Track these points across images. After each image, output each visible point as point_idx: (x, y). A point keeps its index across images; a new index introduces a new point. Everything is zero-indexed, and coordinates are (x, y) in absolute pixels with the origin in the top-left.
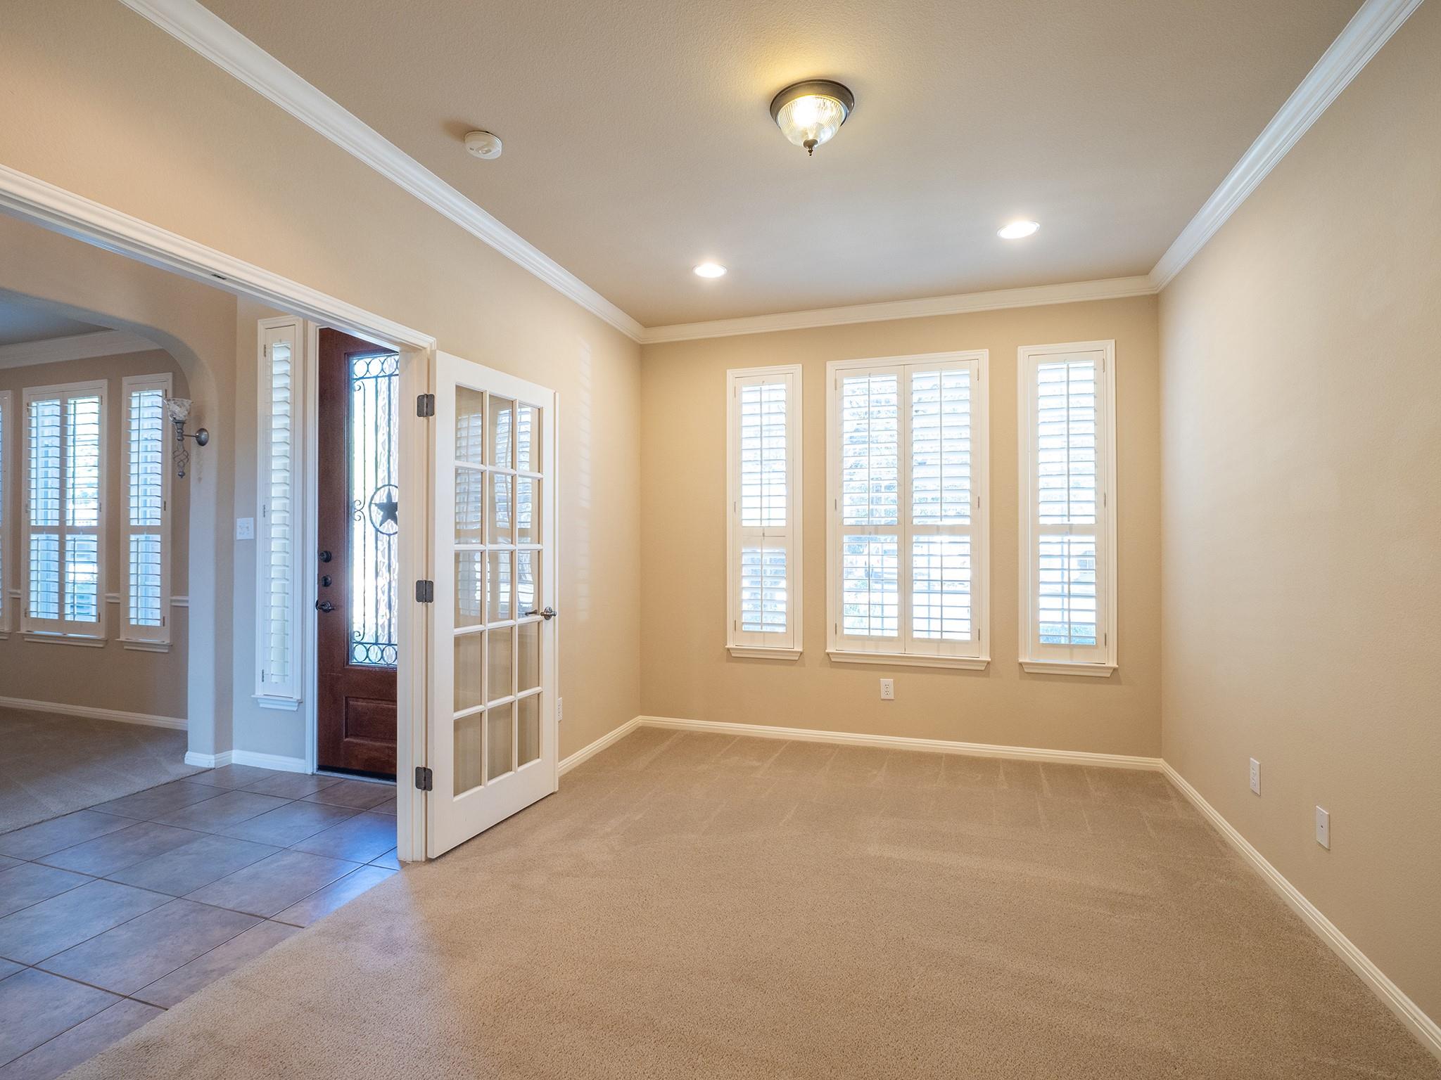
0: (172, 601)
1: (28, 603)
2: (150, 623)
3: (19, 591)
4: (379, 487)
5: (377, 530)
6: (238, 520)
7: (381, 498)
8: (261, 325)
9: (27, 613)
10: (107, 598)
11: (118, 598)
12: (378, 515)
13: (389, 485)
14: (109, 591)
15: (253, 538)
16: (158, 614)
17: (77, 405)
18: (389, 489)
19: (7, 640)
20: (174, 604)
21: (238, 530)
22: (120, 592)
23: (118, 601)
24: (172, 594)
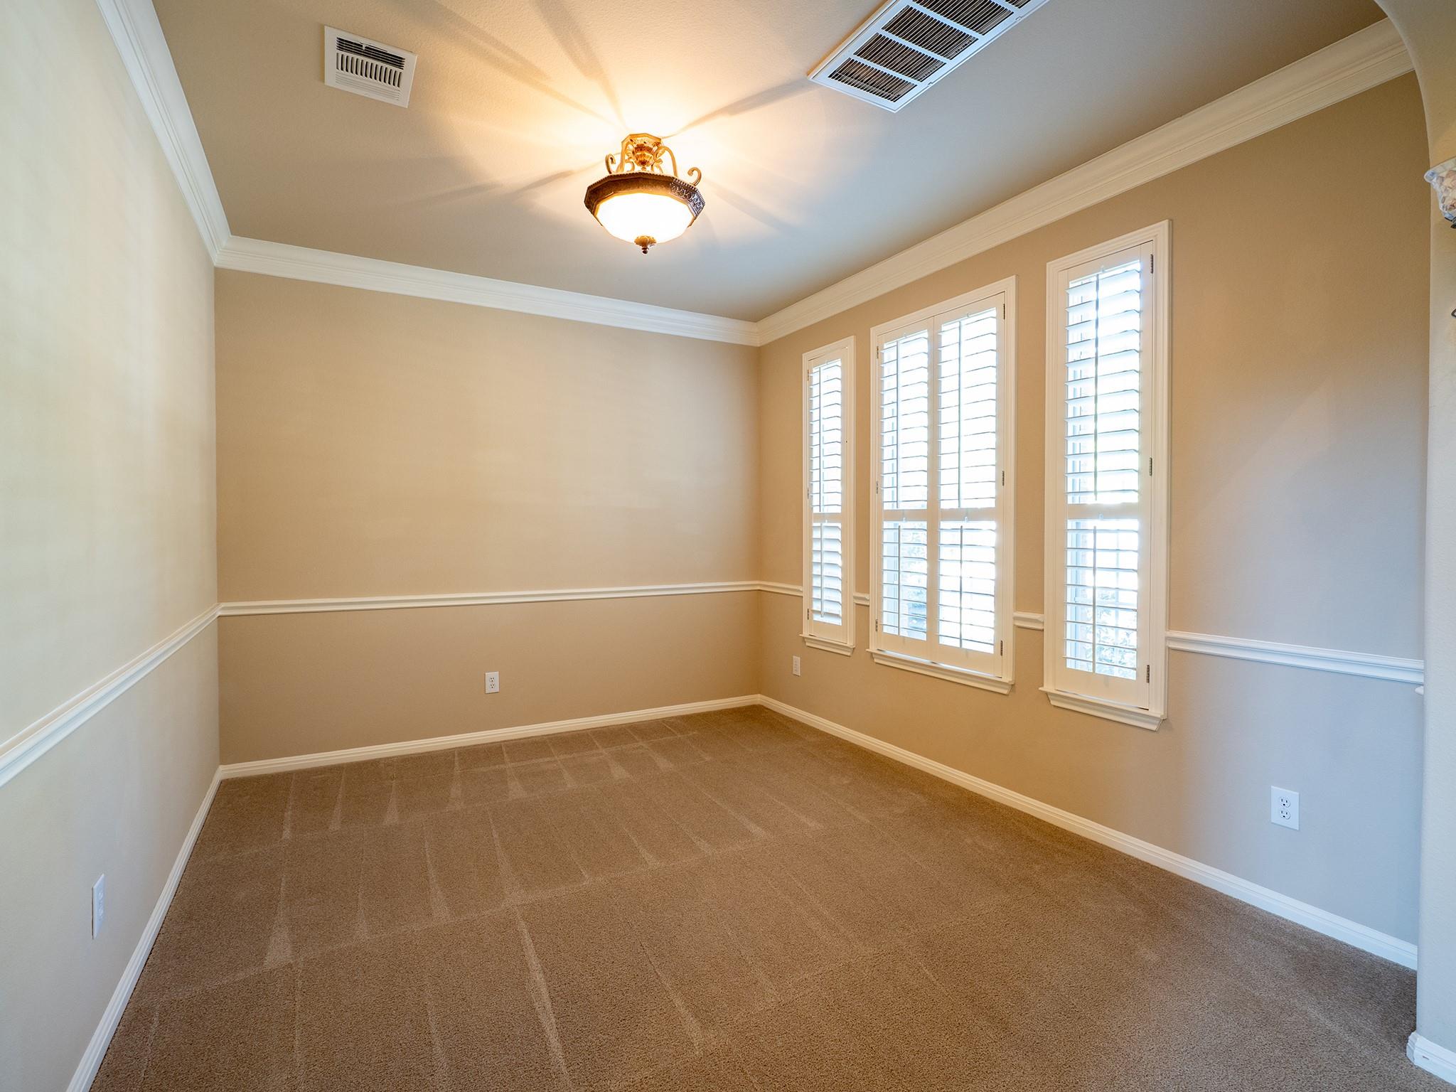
0: (1168, 639)
1: (880, 613)
2: (1117, 673)
3: (867, 596)
9: (878, 625)
10: (1016, 618)
11: (1043, 623)
14: (1017, 608)
17: (963, 329)
19: (850, 656)
20: (1173, 645)
22: (1042, 612)
23: (1040, 627)
24: (1169, 626)
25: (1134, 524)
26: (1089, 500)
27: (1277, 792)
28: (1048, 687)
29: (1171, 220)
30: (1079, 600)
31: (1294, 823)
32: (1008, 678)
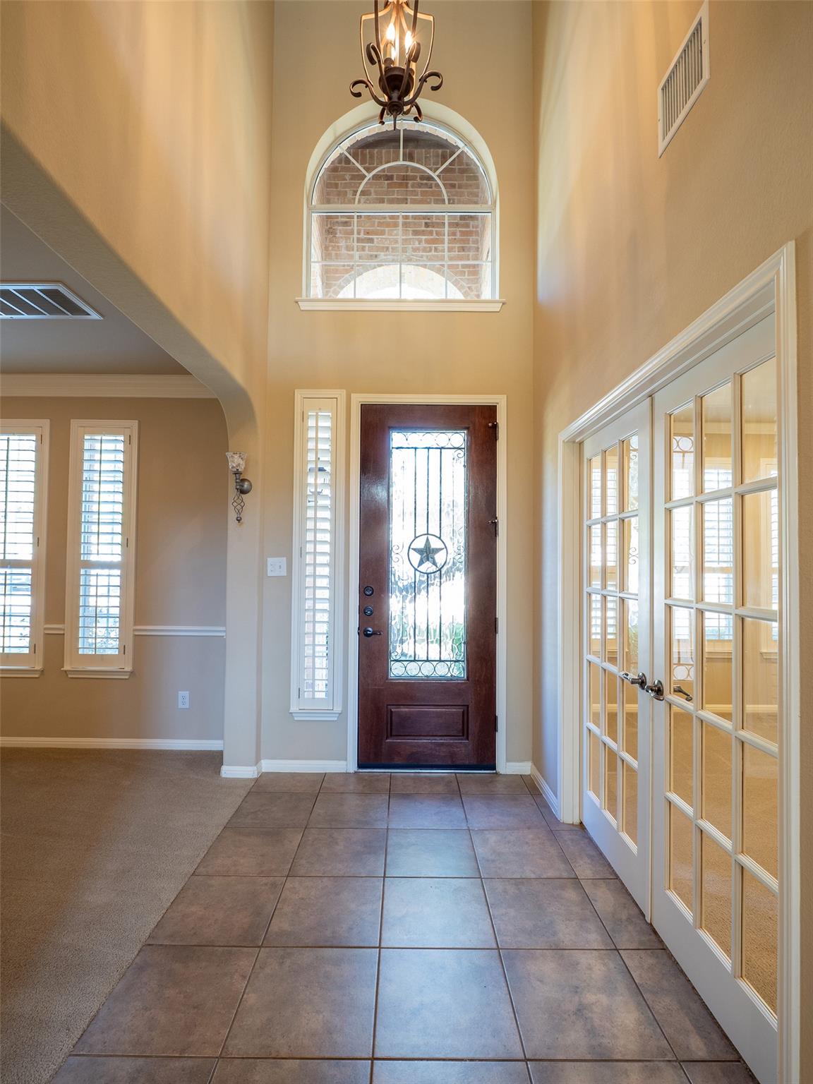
0: (135, 630)
2: (109, 652)
4: (417, 536)
5: (416, 570)
6: (269, 559)
7: (420, 543)
8: (299, 394)
10: (45, 629)
11: (64, 630)
12: (416, 558)
13: (428, 534)
14: (47, 621)
15: (284, 573)
16: (116, 643)
17: (10, 442)
18: (428, 539)
20: (137, 633)
21: (269, 568)
22: (64, 623)
23: (62, 632)
24: (135, 624)
25: (118, 572)
26: (93, 558)
27: (181, 693)
28: (67, 667)
29: (139, 421)
30: (86, 614)
31: (187, 706)
32: (39, 667)
